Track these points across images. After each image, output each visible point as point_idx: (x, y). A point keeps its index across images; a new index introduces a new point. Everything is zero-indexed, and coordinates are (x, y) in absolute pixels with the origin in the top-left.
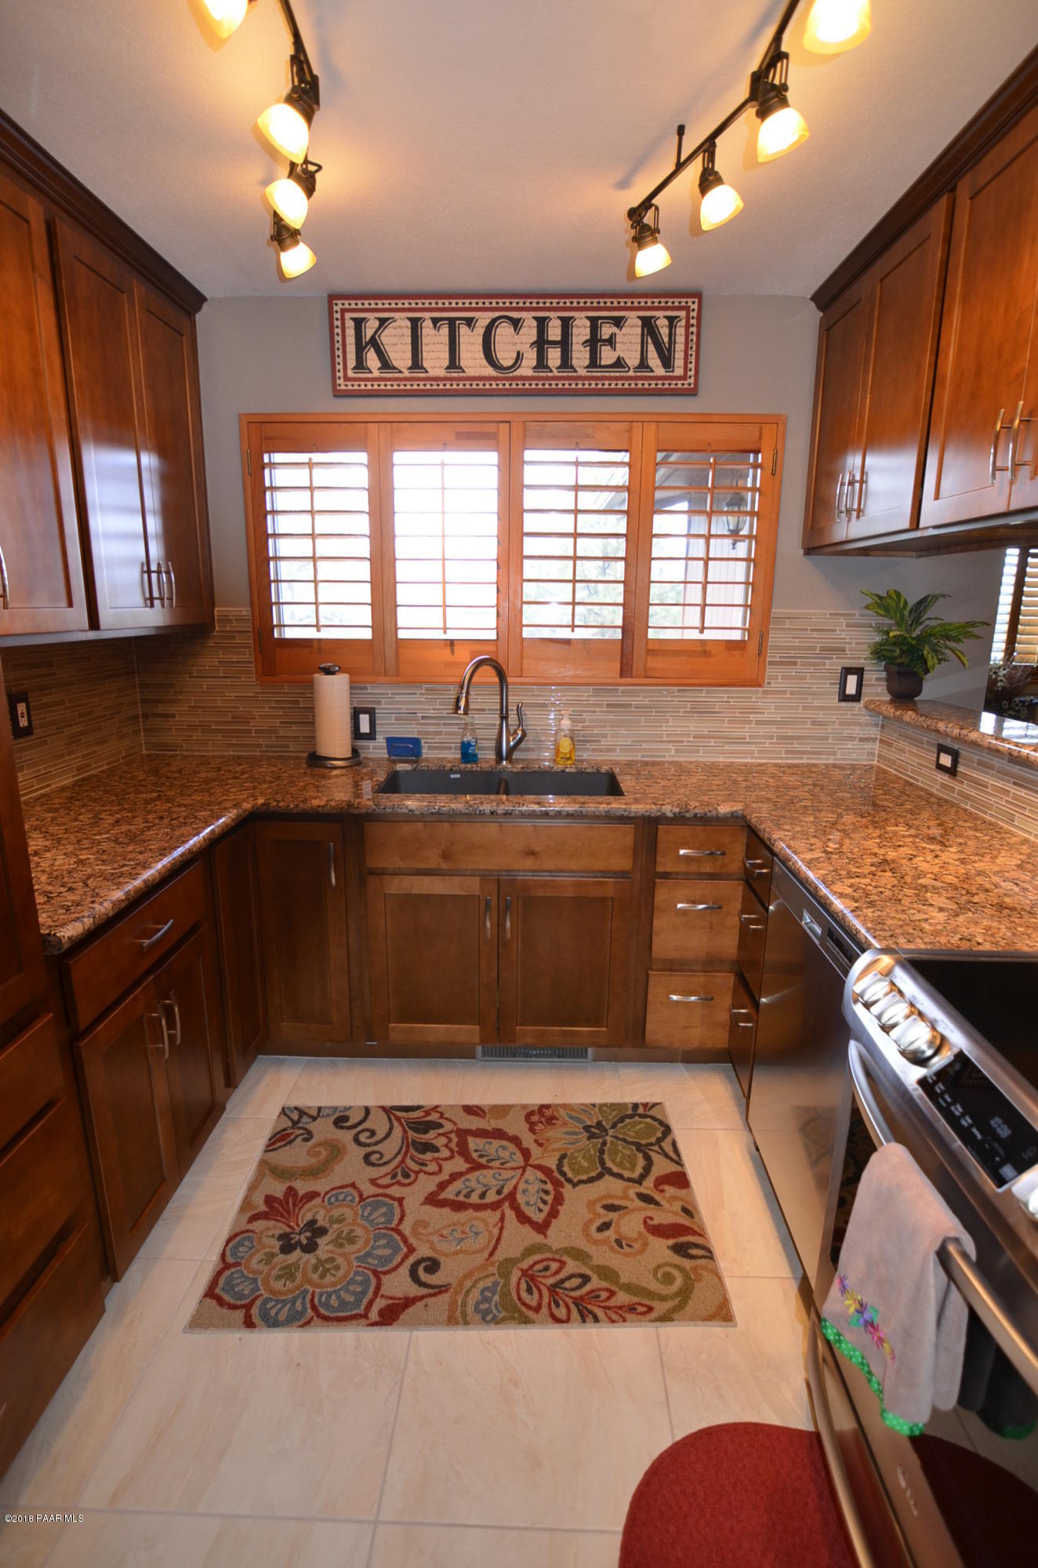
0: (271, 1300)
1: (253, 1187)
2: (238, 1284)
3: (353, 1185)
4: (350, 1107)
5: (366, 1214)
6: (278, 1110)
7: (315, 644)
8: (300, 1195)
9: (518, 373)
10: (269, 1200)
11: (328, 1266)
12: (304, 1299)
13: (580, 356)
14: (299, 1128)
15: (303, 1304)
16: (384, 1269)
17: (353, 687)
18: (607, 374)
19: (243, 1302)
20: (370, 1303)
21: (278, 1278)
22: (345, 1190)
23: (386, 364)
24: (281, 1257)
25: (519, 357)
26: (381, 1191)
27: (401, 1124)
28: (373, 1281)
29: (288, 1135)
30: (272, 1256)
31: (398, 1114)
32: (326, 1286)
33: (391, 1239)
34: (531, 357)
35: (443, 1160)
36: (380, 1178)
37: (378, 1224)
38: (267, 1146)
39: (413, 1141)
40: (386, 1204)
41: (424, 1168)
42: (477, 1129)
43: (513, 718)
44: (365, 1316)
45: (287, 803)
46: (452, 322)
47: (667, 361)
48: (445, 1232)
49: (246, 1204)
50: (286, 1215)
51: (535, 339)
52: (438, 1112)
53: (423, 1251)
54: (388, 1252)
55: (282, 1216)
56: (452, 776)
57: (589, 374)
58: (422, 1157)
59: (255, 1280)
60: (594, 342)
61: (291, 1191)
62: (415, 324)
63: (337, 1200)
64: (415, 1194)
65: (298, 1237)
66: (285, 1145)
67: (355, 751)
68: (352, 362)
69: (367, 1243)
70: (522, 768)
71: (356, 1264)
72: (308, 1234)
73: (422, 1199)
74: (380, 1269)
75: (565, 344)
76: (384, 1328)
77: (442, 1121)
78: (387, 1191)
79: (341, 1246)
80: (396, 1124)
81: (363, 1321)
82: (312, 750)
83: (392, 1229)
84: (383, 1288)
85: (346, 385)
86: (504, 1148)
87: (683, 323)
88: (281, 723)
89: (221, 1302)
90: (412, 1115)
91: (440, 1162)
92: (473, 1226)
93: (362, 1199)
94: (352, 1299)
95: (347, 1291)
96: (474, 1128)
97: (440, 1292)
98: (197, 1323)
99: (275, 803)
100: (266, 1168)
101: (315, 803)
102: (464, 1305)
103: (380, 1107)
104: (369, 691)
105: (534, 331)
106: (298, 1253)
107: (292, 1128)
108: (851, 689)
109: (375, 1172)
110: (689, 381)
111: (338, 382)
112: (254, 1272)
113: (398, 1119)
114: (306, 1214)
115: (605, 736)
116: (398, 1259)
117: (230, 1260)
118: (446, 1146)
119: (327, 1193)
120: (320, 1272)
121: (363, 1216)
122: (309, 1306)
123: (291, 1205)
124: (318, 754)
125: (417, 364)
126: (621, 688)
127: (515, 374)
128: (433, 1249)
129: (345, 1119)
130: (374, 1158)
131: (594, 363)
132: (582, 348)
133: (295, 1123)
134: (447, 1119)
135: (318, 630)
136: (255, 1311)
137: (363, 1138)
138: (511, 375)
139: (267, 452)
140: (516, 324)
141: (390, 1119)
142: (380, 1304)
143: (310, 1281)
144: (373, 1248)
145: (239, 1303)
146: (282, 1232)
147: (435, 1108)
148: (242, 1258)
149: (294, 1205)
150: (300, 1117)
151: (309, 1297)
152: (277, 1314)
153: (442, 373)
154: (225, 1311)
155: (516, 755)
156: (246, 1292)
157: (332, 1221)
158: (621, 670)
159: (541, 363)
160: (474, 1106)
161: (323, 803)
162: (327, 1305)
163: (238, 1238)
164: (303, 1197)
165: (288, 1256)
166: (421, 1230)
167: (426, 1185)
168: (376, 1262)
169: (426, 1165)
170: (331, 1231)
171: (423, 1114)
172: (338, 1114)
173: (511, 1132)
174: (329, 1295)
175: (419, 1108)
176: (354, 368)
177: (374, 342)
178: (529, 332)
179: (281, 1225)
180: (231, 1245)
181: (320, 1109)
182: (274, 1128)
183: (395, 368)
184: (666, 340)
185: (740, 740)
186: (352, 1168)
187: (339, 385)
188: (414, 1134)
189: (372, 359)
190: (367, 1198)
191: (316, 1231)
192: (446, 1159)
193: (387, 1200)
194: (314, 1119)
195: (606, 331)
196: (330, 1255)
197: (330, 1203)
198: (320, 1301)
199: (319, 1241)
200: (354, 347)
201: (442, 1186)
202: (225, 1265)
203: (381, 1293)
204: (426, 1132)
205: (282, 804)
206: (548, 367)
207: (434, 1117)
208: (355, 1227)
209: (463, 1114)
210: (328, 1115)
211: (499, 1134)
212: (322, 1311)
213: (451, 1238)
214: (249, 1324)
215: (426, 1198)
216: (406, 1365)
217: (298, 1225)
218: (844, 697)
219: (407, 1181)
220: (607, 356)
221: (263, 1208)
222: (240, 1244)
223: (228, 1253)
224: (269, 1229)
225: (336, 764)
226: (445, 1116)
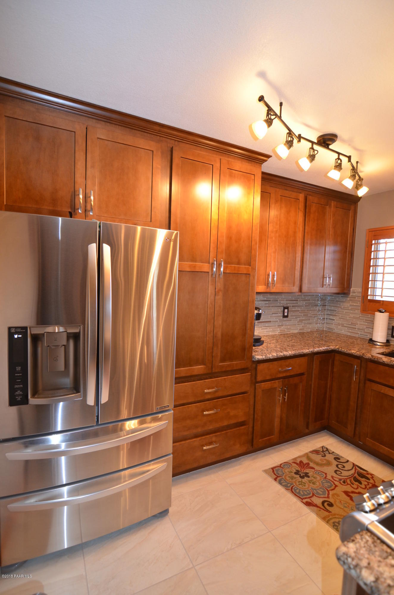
0: (284, 479)
1: (299, 457)
2: (279, 471)
3: (326, 474)
4: (343, 457)
5: (323, 482)
6: (322, 446)
7: (381, 303)
8: (310, 466)
10: (301, 462)
11: (302, 484)
12: (291, 485)
14: (324, 453)
15: (290, 486)
16: (316, 495)
17: (390, 318)
19: (278, 475)
20: (306, 498)
21: (289, 477)
22: (322, 473)
24: (293, 474)
26: (333, 480)
27: (355, 471)
28: (311, 495)
29: (319, 452)
30: (292, 472)
31: (357, 468)
32: (299, 487)
33: (325, 492)
35: (361, 487)
36: (335, 477)
37: (324, 486)
38: (311, 451)
39: (355, 477)
40: (331, 484)
41: (352, 485)
44: (302, 499)
45: (344, 350)
48: (342, 502)
49: (295, 459)
50: (302, 467)
52: (372, 476)
53: (331, 500)
54: (321, 493)
55: (301, 467)
58: (354, 482)
59: (284, 474)
61: (308, 464)
63: (318, 473)
64: (341, 488)
65: (301, 473)
66: (316, 454)
67: (388, 341)
69: (317, 487)
71: (310, 488)
72: (304, 475)
73: (343, 490)
74: (315, 494)
76: (305, 505)
77: (371, 479)
78: (334, 481)
79: (310, 482)
80: (354, 469)
81: (301, 500)
82: (371, 338)
83: (327, 490)
84: (312, 498)
88: (366, 327)
89: (273, 471)
90: (361, 471)
91: (359, 487)
92: (353, 507)
93: (325, 478)
94: (302, 494)
95: (303, 491)
97: (327, 511)
98: (266, 471)
99: (341, 349)
100: (306, 455)
101: (353, 351)
102: (331, 519)
103: (352, 463)
106: (298, 476)
107: (321, 452)
109: (335, 475)
112: (285, 472)
113: (356, 469)
114: (307, 471)
116: (322, 496)
117: (282, 466)
118: (365, 485)
119: (317, 470)
120: (300, 483)
121: (322, 481)
122: (291, 487)
123: (305, 466)
124: (373, 339)
128: (335, 501)
129: (339, 459)
130: (338, 472)
133: (323, 451)
135: (382, 297)
136: (278, 479)
137: (339, 466)
139: (374, 240)
141: (353, 467)
142: (308, 500)
143: (296, 483)
144: (318, 489)
145: (277, 475)
146: (298, 469)
147: (371, 475)
148: (285, 468)
149: (306, 467)
150: (326, 451)
151: (293, 485)
152: (283, 483)
154: (273, 474)
156: (280, 474)
157: (312, 476)
161: (355, 352)
162: (295, 490)
163: (287, 464)
164: (310, 467)
165: (295, 475)
166: (336, 496)
167: (349, 489)
168: (316, 492)
169: (353, 484)
170: (310, 478)
171: (366, 473)
172: (338, 457)
174: (298, 489)
175: (366, 471)
179: (299, 468)
180: (284, 464)
181: (333, 452)
182: (316, 449)
186: (330, 471)
188: (357, 476)
190: (327, 479)
191: (307, 475)
192: (362, 488)
193: (332, 483)
194: (330, 453)
196: (305, 482)
197: (316, 473)
198: (294, 488)
199: (305, 478)
201: (353, 492)
202: (280, 466)
203: (310, 498)
204: (362, 477)
205: (343, 349)
207: (369, 476)
208: (317, 482)
209: (381, 482)
210: (335, 455)
212: (293, 490)
213: (343, 504)
214: (275, 479)
215: (345, 491)
216: (303, 516)
217: (303, 471)
219: (343, 484)
221: (298, 462)
222: (287, 465)
223: (282, 465)
224: (296, 467)
225: (378, 344)
226: (373, 478)
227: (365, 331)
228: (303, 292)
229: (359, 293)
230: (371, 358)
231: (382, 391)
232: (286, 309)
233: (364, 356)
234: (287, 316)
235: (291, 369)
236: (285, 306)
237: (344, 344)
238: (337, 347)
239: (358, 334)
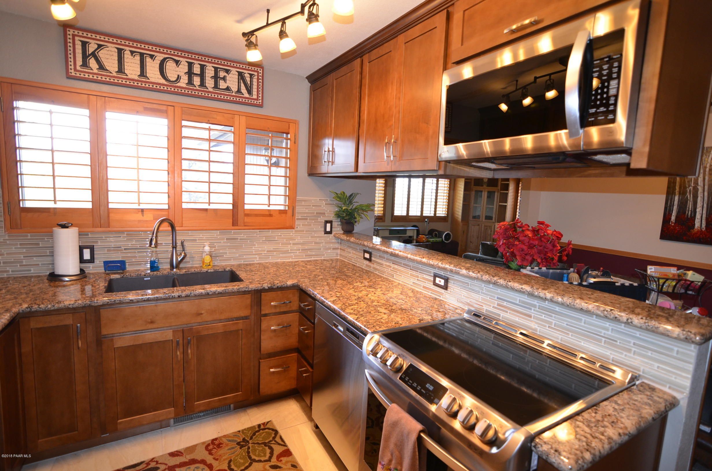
7: (52, 212)
9: (178, 84)
13: (210, 83)
17: (81, 234)
18: (223, 92)
23: (101, 67)
25: (179, 78)
34: (185, 79)
42: (180, 463)
43: (179, 248)
45: (47, 306)
46: (142, 55)
47: (250, 92)
51: (187, 71)
52: (154, 461)
56: (145, 279)
57: (214, 91)
60: (216, 78)
62: (120, 52)
68: (79, 62)
70: (185, 272)
75: (202, 75)
77: (158, 466)
85: (76, 74)
86: (197, 468)
87: (256, 77)
88: (24, 257)
90: (139, 468)
96: (178, 463)
99: (36, 306)
104: (90, 236)
105: (187, 68)
108: (328, 229)
110: (259, 101)
111: (70, 71)
115: (226, 253)
124: (56, 273)
125: (121, 70)
126: (233, 231)
127: (177, 85)
131: (216, 86)
132: (210, 79)
134: (161, 463)
135: (55, 203)
138: (175, 85)
139: (15, 100)
140: (177, 62)
147: (152, 460)
153: (136, 78)
155: (181, 266)
158: (233, 223)
159: (190, 82)
160: (175, 452)
161: (72, 303)
171: (145, 465)
173: (199, 458)
175: (142, 463)
176: (81, 66)
177: (94, 55)
178: (184, 68)
183: (107, 70)
184: (249, 83)
185: (287, 252)
187: (71, 73)
189: (93, 63)
195: (222, 74)
200: (81, 55)
205: (42, 306)
206: (193, 84)
207: (153, 465)
209: (170, 458)
211: (193, 462)
218: (326, 233)
220: (222, 85)
226: (159, 462)
233: (93, 304)
238: (25, 306)
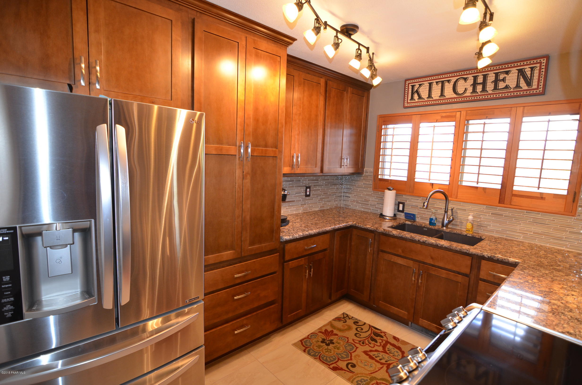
0: (312, 349)
1: (324, 326)
2: (307, 343)
3: (348, 338)
4: (361, 321)
5: (346, 346)
6: (343, 313)
7: (390, 182)
8: (334, 333)
9: (465, 95)
10: (326, 330)
11: (329, 351)
12: (319, 354)
13: (490, 87)
14: (345, 319)
15: (318, 354)
16: (341, 359)
17: (397, 195)
18: (501, 92)
19: (306, 346)
20: (332, 364)
21: (317, 346)
22: (345, 338)
23: (420, 97)
24: (320, 343)
25: (466, 90)
26: (354, 343)
27: (372, 331)
28: (337, 360)
29: (341, 319)
30: (318, 341)
31: (373, 329)
32: (326, 354)
33: (348, 355)
34: (470, 89)
35: (377, 345)
36: (356, 340)
37: (347, 349)
38: (334, 319)
39: (372, 337)
40: (353, 346)
41: (369, 344)
42: (393, 344)
44: (329, 365)
45: (361, 225)
46: (443, 82)
47: (529, 83)
48: (363, 361)
49: (321, 328)
50: (327, 335)
51: (472, 83)
52: (385, 334)
53: (354, 361)
54: (345, 356)
55: (326, 335)
56: (424, 229)
57: (493, 92)
58: (371, 342)
59: (312, 344)
60: (496, 82)
61: (332, 331)
62: (430, 84)
63: (341, 339)
64: (361, 349)
65: (327, 341)
66: (338, 321)
67: (395, 215)
68: (410, 98)
69: (341, 352)
70: (450, 231)
71: (335, 354)
72: (329, 342)
73: (363, 351)
74: (340, 359)
75: (484, 84)
76: (332, 370)
77: (384, 337)
78: (355, 344)
79: (335, 348)
80: (370, 330)
81: (328, 366)
82: (381, 212)
83: (350, 353)
84: (338, 363)
85: (407, 105)
86: (397, 352)
87: (538, 68)
88: (377, 203)
89: (302, 343)
90: (376, 331)
91: (375, 345)
92: (372, 364)
93: (348, 342)
94: (329, 360)
95: (329, 357)
96: (392, 343)
97: (351, 372)
98: (295, 345)
99: (358, 224)
100: (330, 324)
101: (368, 226)
102: (355, 379)
103: (369, 324)
104: (404, 197)
105: (472, 81)
106: (324, 344)
107: (343, 318)
109: (355, 338)
110: (539, 90)
111: (405, 104)
112: (312, 342)
113: (372, 330)
114: (332, 338)
115: (490, 225)
116: (346, 359)
117: (309, 337)
118: (380, 343)
119: (340, 336)
120: (326, 351)
121: (345, 345)
122: (319, 355)
123: (330, 334)
125: (430, 96)
126: (498, 208)
127: (464, 95)
128: (357, 362)
129: (358, 323)
130: (358, 335)
131: (496, 88)
132: (491, 84)
133: (344, 317)
134: (386, 337)
135: (390, 177)
136: (307, 349)
137: (358, 329)
138: (462, 96)
139: (383, 125)
140: (465, 79)
141: (369, 328)
142: (334, 365)
143: (323, 351)
144: (342, 353)
145: (305, 346)
146: (324, 338)
147: (384, 332)
148: (312, 338)
149: (331, 334)
150: (346, 317)
151: (320, 354)
152: (311, 353)
153: (438, 98)
154: (302, 346)
155: (449, 226)
156: (308, 345)
157: (337, 342)
158: (499, 201)
159: (474, 91)
160: (397, 338)
162: (323, 358)
163: (314, 334)
164: (334, 334)
165: (322, 344)
166: (357, 357)
167: (367, 348)
168: (340, 357)
169: (370, 344)
170: (335, 344)
171: (380, 332)
172: (356, 321)
173: (403, 350)
174: (325, 356)
175: (380, 330)
176: (410, 100)
177: (417, 92)
178: (471, 81)
179: (325, 337)
180: (312, 334)
181: (353, 317)
182: (338, 316)
183: (423, 98)
184: (529, 76)
186: (351, 335)
187: (405, 105)
188: (373, 335)
189: (416, 96)
190: (350, 343)
191: (332, 342)
192: (378, 346)
193: (354, 346)
194: (349, 319)
195: (502, 77)
196: (331, 349)
197: (339, 339)
198: (322, 356)
199: (331, 345)
200: (411, 93)
201: (371, 351)
202: (308, 337)
203: (336, 363)
204: (377, 336)
205: (359, 225)
206: (476, 92)
207: (383, 334)
208: (341, 347)
209: (392, 338)
210: (354, 320)
211: (399, 348)
212: (321, 358)
213: (363, 363)
214: (304, 351)
215: (364, 351)
216: (331, 381)
217: (328, 339)
219: (362, 345)
220: (502, 85)
221: (323, 331)
222: (313, 335)
223: (310, 336)
224: (322, 336)
225: (387, 218)
226: (386, 336)
227: (376, 207)
228: (324, 172)
229: (370, 172)
230: (383, 232)
231: (392, 260)
232: (308, 188)
233: (377, 231)
234: (309, 196)
235: (315, 246)
236: (307, 186)
237: (360, 220)
238: (355, 223)
239: (370, 209)
